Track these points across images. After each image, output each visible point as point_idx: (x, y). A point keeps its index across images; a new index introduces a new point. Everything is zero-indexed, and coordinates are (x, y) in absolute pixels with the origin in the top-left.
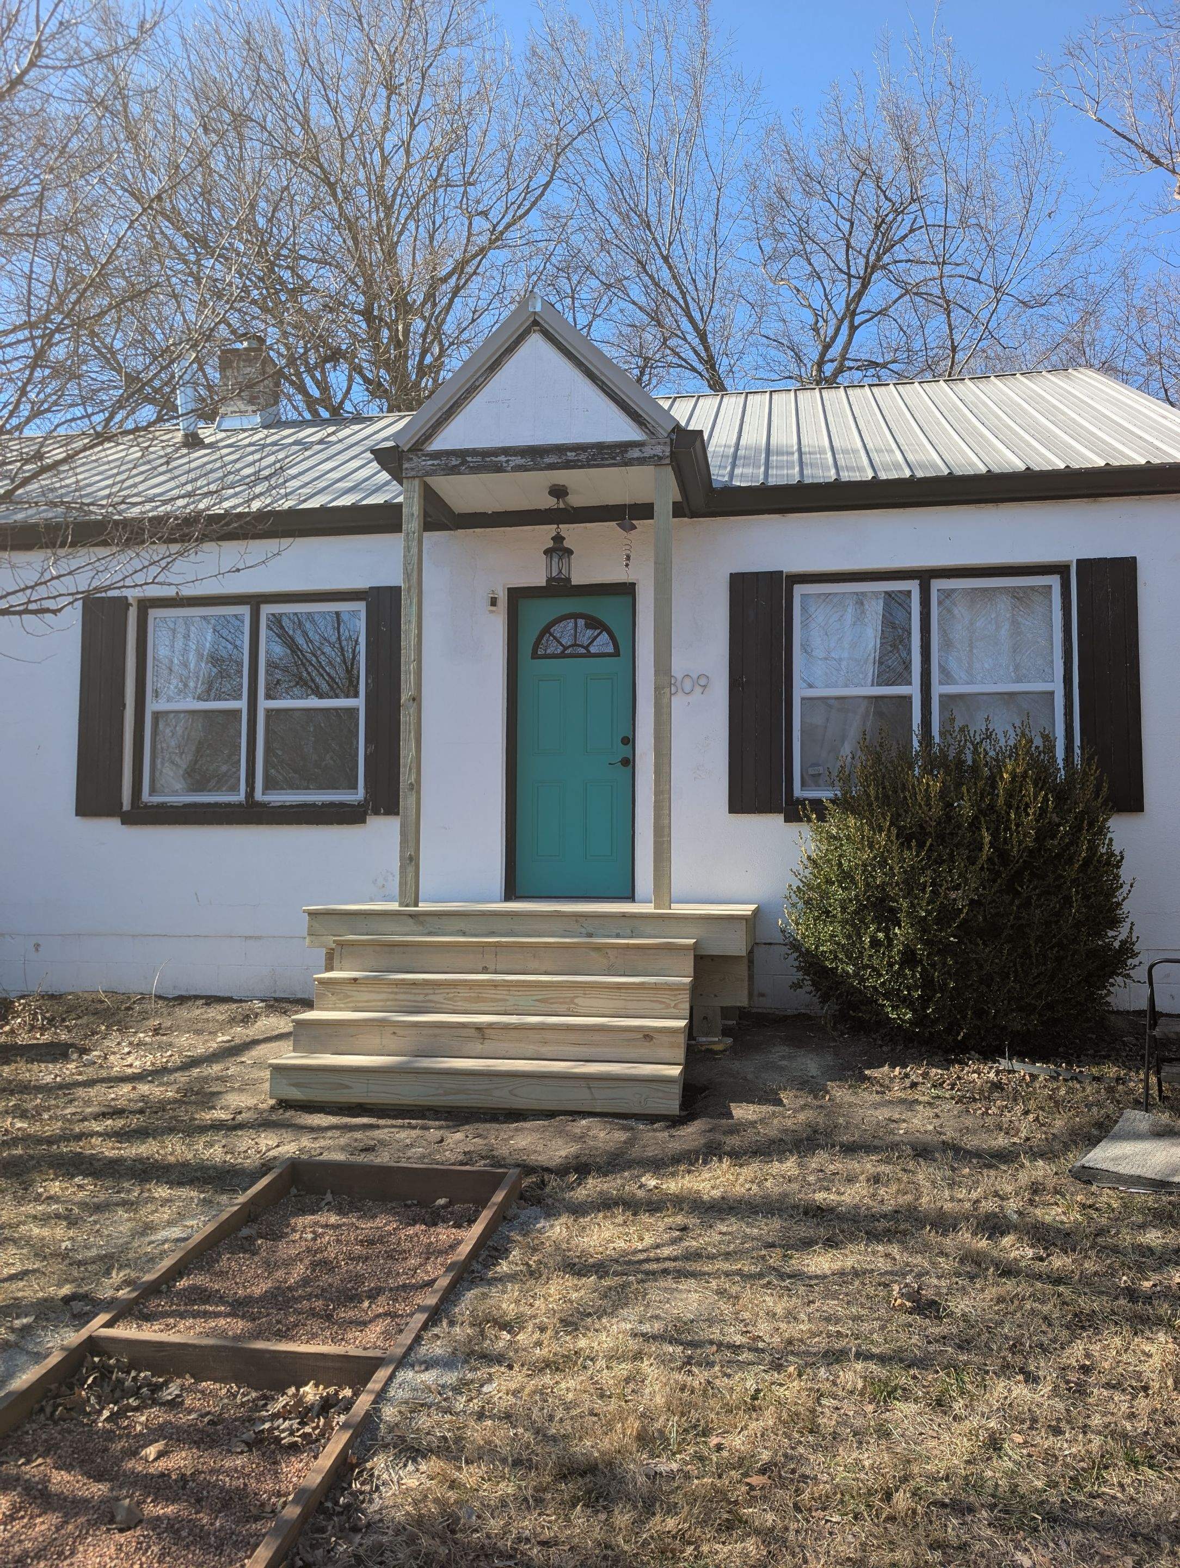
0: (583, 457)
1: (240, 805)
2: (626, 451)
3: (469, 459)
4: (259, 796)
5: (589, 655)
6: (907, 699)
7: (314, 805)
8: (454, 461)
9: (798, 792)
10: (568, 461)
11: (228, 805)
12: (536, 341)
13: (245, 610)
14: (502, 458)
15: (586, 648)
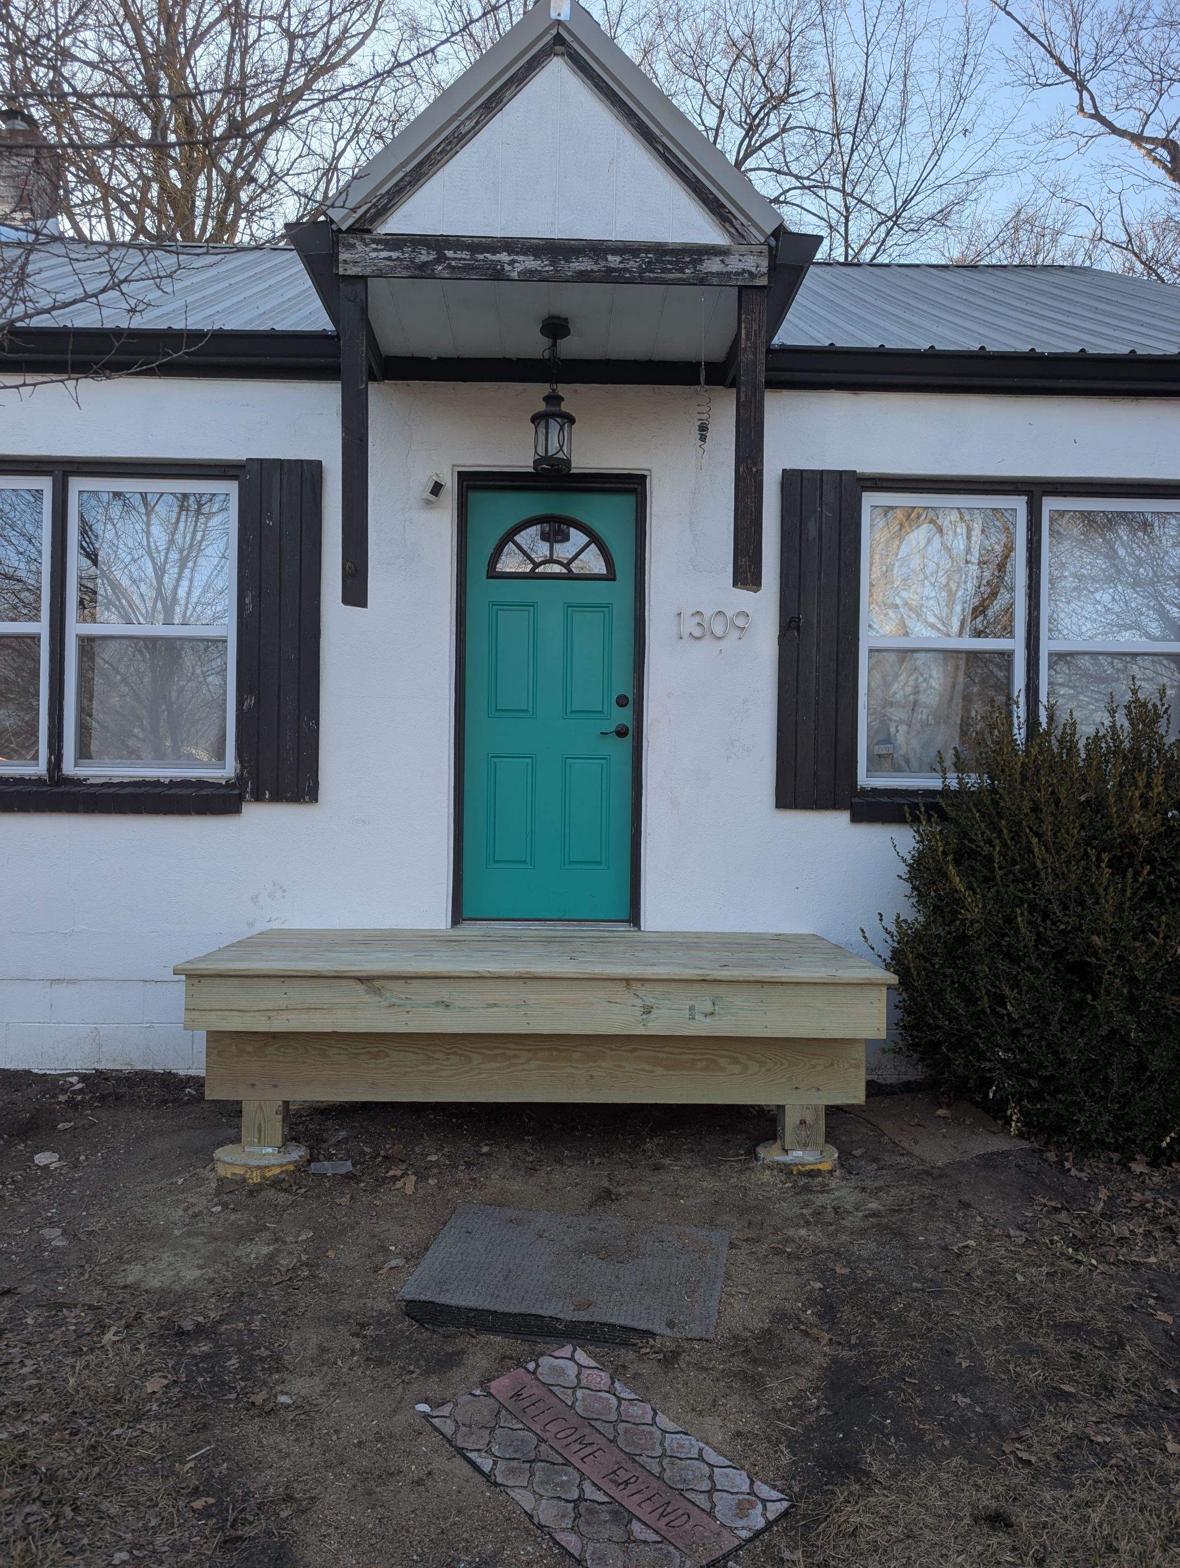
0: (633, 264)
1: (39, 781)
2: (701, 261)
3: (449, 254)
4: (69, 767)
5: (570, 576)
6: (1007, 656)
7: (157, 783)
8: (425, 256)
9: (865, 780)
10: (609, 270)
11: (21, 780)
12: (557, 69)
13: (45, 484)
14: (504, 257)
15: (567, 566)
